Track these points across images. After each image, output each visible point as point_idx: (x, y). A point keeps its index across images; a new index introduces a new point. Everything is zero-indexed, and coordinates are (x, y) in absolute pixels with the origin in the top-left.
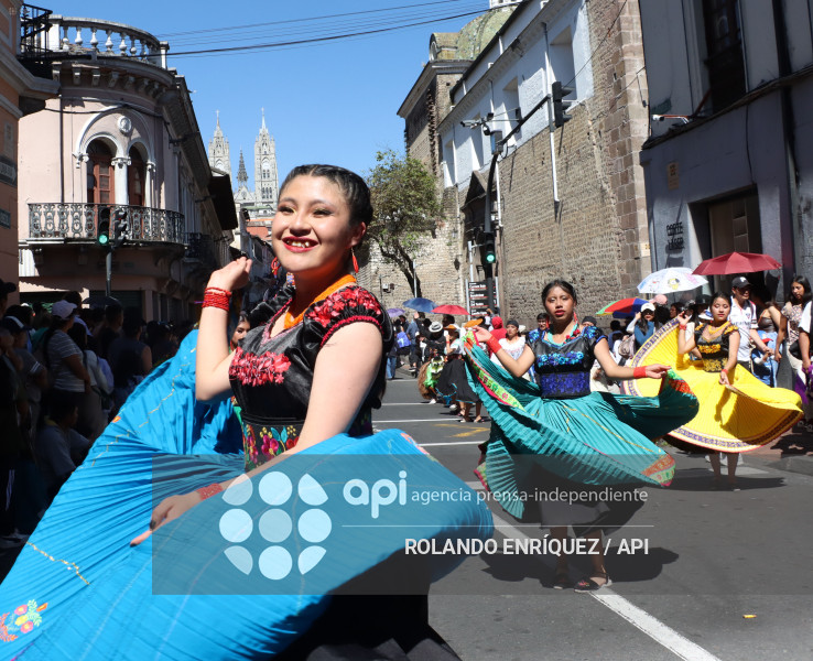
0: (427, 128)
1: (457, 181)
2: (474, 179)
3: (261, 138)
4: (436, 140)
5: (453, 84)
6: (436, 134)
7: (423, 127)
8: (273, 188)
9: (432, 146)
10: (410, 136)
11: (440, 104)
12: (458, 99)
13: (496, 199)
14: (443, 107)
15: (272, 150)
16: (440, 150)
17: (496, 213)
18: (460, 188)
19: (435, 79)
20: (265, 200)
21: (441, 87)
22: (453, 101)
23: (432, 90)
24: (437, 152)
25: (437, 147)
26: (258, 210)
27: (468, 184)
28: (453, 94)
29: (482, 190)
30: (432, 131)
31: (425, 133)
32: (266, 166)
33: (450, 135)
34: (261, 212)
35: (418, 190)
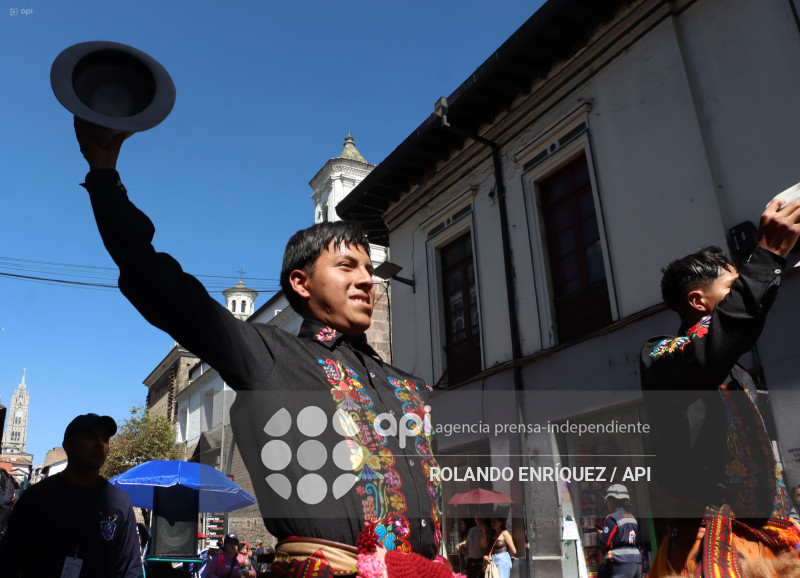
0: (166, 396)
1: (187, 438)
2: (203, 437)
3: (19, 391)
4: (173, 405)
5: (192, 366)
6: (174, 402)
7: (163, 395)
8: (22, 432)
9: (170, 410)
10: (151, 400)
11: (180, 379)
12: (195, 376)
13: (219, 455)
14: (183, 380)
15: (27, 402)
16: (176, 413)
17: (218, 465)
18: (189, 444)
19: (179, 360)
20: (13, 442)
21: (183, 366)
22: (190, 377)
23: (176, 367)
24: (173, 415)
25: (173, 411)
26: (6, 449)
27: (197, 440)
28: (191, 373)
29: (209, 447)
30: (170, 399)
31: (164, 400)
32: (19, 414)
33: (186, 403)
34: (9, 451)
35: (162, 441)
